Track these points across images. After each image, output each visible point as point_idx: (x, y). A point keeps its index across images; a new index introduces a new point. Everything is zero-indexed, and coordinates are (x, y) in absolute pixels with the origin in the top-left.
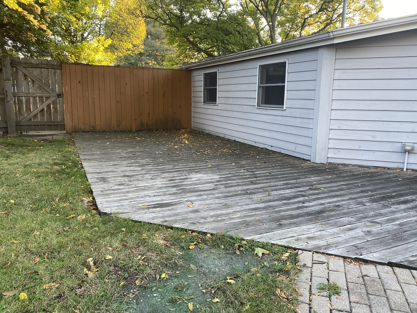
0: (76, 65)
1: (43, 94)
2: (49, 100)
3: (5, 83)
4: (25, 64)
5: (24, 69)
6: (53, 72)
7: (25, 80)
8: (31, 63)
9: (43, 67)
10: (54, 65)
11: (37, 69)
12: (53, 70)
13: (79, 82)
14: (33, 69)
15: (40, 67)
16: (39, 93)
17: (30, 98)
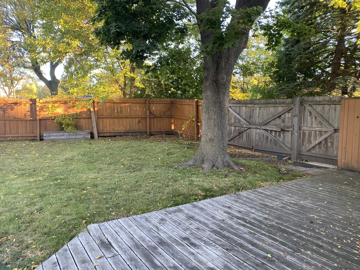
0: (356, 100)
1: (321, 129)
2: (327, 134)
3: (293, 119)
4: (310, 102)
5: (309, 107)
6: (333, 108)
7: (310, 116)
8: (316, 101)
9: (325, 104)
10: (335, 101)
11: (320, 106)
12: (334, 106)
13: (358, 117)
14: (317, 105)
15: (322, 104)
16: (319, 128)
17: (312, 132)
